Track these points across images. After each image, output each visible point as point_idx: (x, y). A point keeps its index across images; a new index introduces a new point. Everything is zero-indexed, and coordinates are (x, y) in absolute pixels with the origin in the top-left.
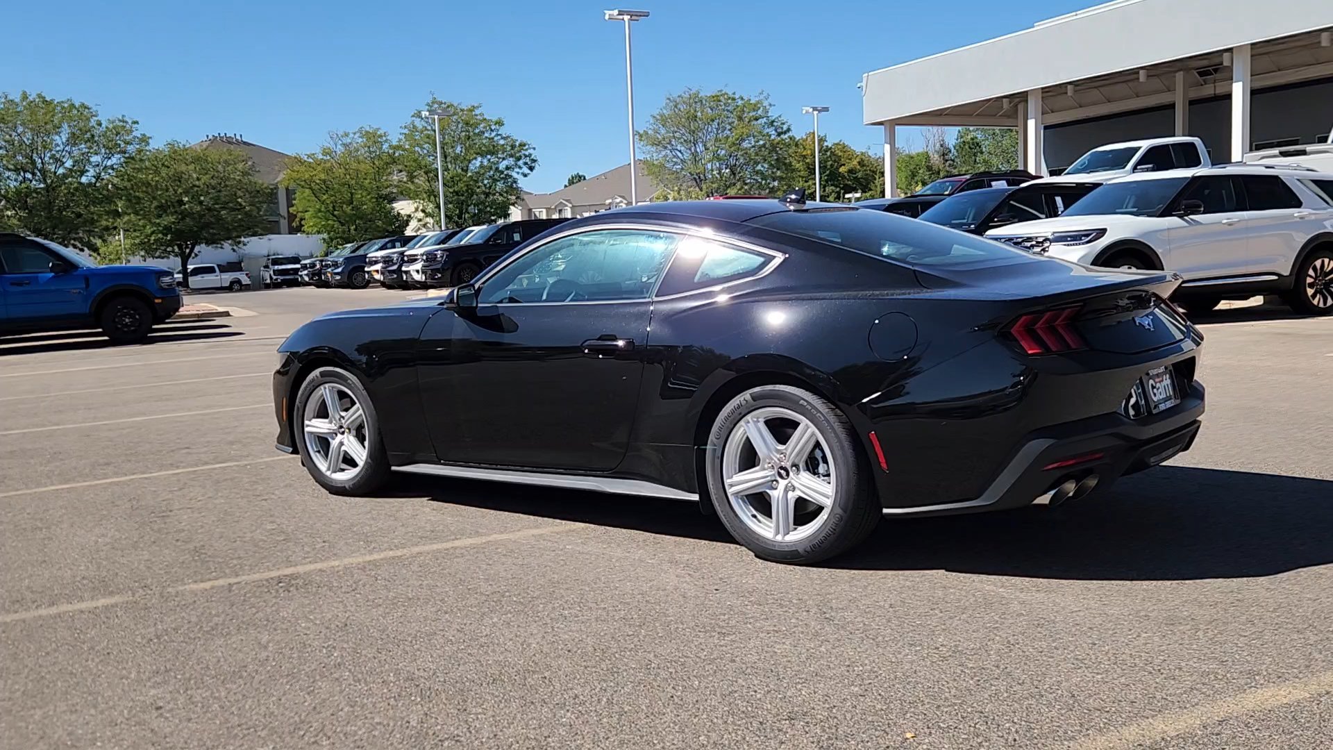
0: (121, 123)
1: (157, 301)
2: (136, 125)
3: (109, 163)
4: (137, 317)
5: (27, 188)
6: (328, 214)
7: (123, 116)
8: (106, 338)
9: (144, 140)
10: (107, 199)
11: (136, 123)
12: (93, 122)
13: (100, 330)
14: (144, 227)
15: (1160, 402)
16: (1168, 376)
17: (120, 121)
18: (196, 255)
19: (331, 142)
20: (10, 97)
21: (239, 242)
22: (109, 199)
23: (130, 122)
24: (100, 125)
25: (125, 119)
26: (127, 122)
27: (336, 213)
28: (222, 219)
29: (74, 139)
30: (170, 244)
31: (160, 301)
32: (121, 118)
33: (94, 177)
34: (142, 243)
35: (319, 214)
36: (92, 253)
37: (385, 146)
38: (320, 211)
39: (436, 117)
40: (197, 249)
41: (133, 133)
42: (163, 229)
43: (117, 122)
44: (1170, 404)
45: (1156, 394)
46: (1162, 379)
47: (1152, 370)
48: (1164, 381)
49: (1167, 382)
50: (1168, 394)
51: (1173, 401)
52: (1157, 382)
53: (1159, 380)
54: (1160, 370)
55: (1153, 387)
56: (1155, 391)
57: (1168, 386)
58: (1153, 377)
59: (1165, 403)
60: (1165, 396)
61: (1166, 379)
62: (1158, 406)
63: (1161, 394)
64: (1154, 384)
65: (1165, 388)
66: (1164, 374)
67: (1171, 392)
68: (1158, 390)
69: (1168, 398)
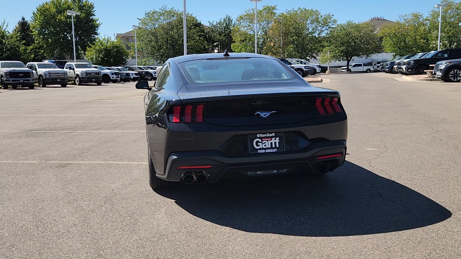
2: (333, 16)
3: (323, 29)
5: (295, 38)
6: (395, 45)
7: (329, 13)
9: (335, 21)
10: (319, 41)
11: (333, 15)
12: (319, 16)
14: (336, 50)
15: (260, 149)
16: (278, 138)
17: (328, 15)
18: (353, 60)
19: (399, 19)
20: (294, 10)
21: (368, 56)
22: (320, 42)
23: (331, 16)
24: (321, 16)
25: (330, 14)
26: (330, 15)
27: (397, 45)
28: (362, 48)
29: (312, 22)
30: (343, 56)
32: (328, 14)
33: (318, 34)
34: (334, 56)
35: (391, 46)
36: (314, 59)
37: (421, 19)
38: (391, 44)
39: (441, 7)
40: (353, 58)
41: (332, 19)
42: (341, 51)
43: (327, 16)
44: (271, 151)
45: (259, 145)
46: (270, 139)
47: (259, 135)
48: (272, 140)
49: (275, 141)
50: (274, 146)
51: (276, 150)
52: (264, 140)
53: (267, 139)
54: (271, 135)
55: (257, 142)
56: (259, 144)
57: (275, 143)
58: (259, 138)
59: (266, 150)
60: (270, 147)
61: (275, 139)
62: (259, 151)
63: (265, 146)
64: (260, 141)
65: (271, 143)
66: (275, 137)
67: (277, 146)
68: (263, 144)
69: (272, 148)
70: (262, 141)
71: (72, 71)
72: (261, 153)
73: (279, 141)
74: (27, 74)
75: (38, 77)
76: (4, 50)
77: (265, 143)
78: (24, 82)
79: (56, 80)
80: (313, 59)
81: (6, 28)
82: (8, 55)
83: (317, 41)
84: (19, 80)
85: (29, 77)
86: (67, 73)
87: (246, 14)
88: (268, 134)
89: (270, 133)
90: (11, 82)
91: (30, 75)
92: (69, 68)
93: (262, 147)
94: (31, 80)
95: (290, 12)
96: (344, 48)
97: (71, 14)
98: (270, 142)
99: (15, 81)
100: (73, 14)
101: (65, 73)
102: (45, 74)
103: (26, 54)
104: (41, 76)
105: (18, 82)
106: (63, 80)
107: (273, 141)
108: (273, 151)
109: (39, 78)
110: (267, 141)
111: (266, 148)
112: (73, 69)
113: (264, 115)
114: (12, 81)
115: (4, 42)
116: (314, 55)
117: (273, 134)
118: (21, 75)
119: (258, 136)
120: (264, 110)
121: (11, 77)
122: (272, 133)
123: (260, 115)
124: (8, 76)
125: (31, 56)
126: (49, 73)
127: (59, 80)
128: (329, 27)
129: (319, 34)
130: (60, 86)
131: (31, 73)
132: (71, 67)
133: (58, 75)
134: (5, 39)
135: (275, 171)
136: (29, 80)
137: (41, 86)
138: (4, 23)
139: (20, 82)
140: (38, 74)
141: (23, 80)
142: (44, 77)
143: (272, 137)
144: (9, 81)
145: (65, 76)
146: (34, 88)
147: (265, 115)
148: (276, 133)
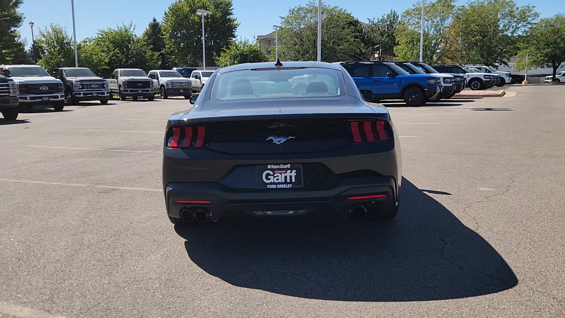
0: (527, 8)
1: (425, 89)
3: (519, 26)
4: (418, 96)
5: (479, 38)
7: (529, 4)
8: (405, 103)
9: (536, 15)
11: (534, 7)
12: (514, 9)
13: (403, 100)
14: (537, 54)
15: (271, 183)
16: (295, 171)
17: (527, 7)
22: (513, 42)
23: (531, 7)
24: (517, 9)
25: (529, 6)
29: (504, 17)
30: (547, 61)
31: (427, 89)
32: (527, 5)
33: (511, 32)
34: (535, 61)
36: (505, 66)
40: (562, 63)
41: (532, 12)
42: (545, 55)
43: (525, 8)
44: (284, 186)
45: (270, 179)
46: (284, 172)
47: (270, 165)
48: (286, 173)
49: (291, 174)
50: (288, 181)
51: (291, 185)
52: (276, 173)
53: (280, 172)
54: (285, 167)
55: (268, 175)
56: (269, 177)
57: (291, 177)
58: (270, 170)
59: (278, 185)
60: (283, 181)
61: (291, 172)
62: (268, 186)
63: (278, 179)
64: (272, 173)
65: (286, 177)
66: (291, 169)
67: (293, 180)
68: (274, 177)
69: (286, 183)
70: (274, 174)
71: (198, 80)
72: (271, 188)
73: (295, 174)
74: (146, 84)
75: (160, 87)
76: (130, 56)
77: (278, 176)
78: (143, 92)
79: (179, 90)
80: (503, 65)
81: (133, 31)
82: (133, 62)
83: (510, 41)
84: (137, 91)
85: (149, 87)
86: (191, 83)
87: (415, 8)
88: (282, 165)
89: (284, 164)
90: (129, 92)
91: (150, 85)
92: (195, 76)
93: (273, 182)
94: (150, 91)
95: (474, 4)
96: (550, 50)
97: (202, 13)
98: (283, 175)
99: (133, 92)
100: (204, 14)
101: (189, 83)
102: (167, 84)
103: (152, 61)
104: (162, 85)
105: (137, 92)
106: (187, 91)
107: (288, 174)
108: (287, 187)
109: (161, 89)
110: (281, 173)
111: (279, 182)
112: (200, 78)
113: (278, 141)
114: (131, 91)
115: (130, 47)
116: (505, 60)
117: (289, 166)
118: (139, 85)
119: (269, 167)
120: (279, 136)
121: (129, 87)
122: (286, 164)
123: (273, 141)
124: (127, 86)
125: (159, 63)
126: (172, 83)
127: (182, 91)
128: (527, 22)
129: (513, 33)
130: (183, 97)
131: (151, 83)
132: (197, 76)
133: (181, 85)
134: (131, 44)
135: (291, 212)
136: (149, 91)
137: (163, 97)
138: (131, 26)
139: (138, 93)
140: (160, 83)
141: (142, 90)
142: (166, 87)
143: (287, 169)
144: (127, 91)
145: (189, 86)
146: (154, 100)
147: (280, 141)
148: (291, 164)
